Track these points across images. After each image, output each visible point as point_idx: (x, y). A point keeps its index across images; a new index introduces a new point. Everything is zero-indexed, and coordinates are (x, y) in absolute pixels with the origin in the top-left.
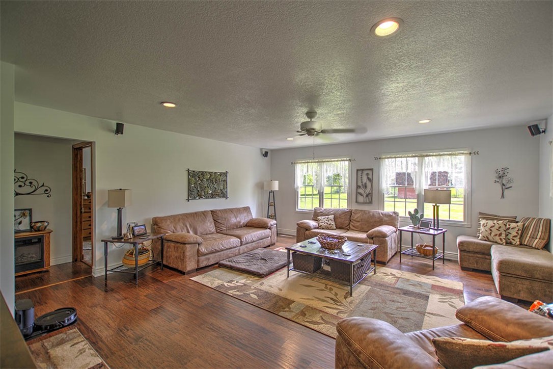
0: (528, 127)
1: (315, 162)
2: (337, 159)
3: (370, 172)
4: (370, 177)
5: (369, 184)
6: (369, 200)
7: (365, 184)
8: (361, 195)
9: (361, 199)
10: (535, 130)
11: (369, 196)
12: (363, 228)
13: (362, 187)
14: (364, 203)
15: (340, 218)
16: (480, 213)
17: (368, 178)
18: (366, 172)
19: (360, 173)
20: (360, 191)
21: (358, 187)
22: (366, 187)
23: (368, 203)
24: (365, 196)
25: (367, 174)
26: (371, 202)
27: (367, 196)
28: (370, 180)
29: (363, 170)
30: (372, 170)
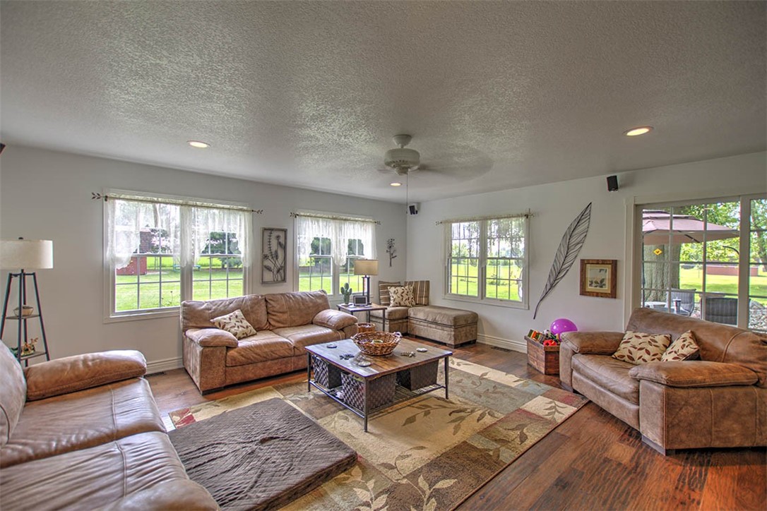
0: (410, 207)
1: (175, 204)
2: (228, 206)
3: (282, 234)
4: (282, 240)
5: (280, 253)
6: (281, 277)
7: (276, 252)
8: (269, 269)
9: (268, 276)
10: (413, 210)
11: (282, 271)
12: (294, 321)
13: (270, 258)
14: (275, 282)
15: (252, 312)
16: (380, 282)
17: (280, 244)
18: (275, 234)
19: (267, 233)
20: (267, 263)
21: (265, 257)
22: (277, 258)
23: (279, 282)
24: (275, 272)
25: (278, 237)
26: (284, 280)
27: (278, 271)
28: (284, 247)
29: (272, 230)
30: (285, 231)
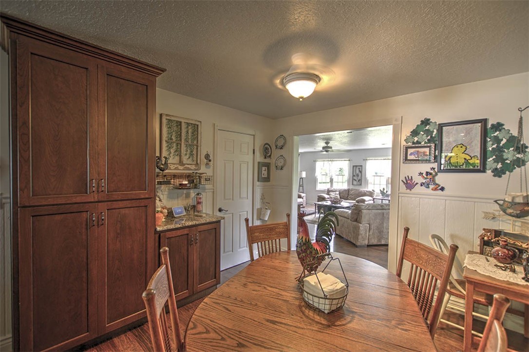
3: (360, 167)
4: (361, 170)
5: (360, 174)
6: (359, 183)
7: (358, 174)
8: (355, 180)
9: (355, 183)
11: (360, 181)
13: (356, 176)
14: (357, 185)
15: (342, 193)
17: (359, 171)
18: (358, 167)
19: (355, 168)
20: (354, 178)
21: (354, 176)
22: (358, 176)
23: (359, 185)
24: (357, 181)
25: (359, 169)
26: (361, 185)
27: (359, 181)
28: (361, 172)
29: (356, 166)
30: (362, 166)
